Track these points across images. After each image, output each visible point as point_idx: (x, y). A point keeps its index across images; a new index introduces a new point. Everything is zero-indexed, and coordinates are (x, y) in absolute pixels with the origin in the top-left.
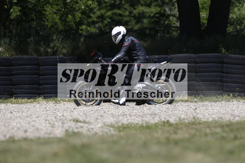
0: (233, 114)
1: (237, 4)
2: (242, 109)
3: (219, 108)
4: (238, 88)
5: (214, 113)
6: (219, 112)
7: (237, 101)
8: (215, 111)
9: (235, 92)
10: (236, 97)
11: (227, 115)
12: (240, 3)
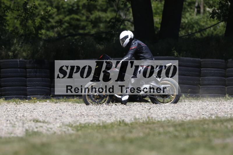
0: (185, 114)
1: (189, 9)
2: (193, 109)
3: (172, 108)
4: (189, 89)
5: (168, 113)
6: (172, 111)
7: (188, 101)
8: (168, 111)
9: (187, 93)
10: (188, 97)
11: (179, 115)
12: (191, 8)
